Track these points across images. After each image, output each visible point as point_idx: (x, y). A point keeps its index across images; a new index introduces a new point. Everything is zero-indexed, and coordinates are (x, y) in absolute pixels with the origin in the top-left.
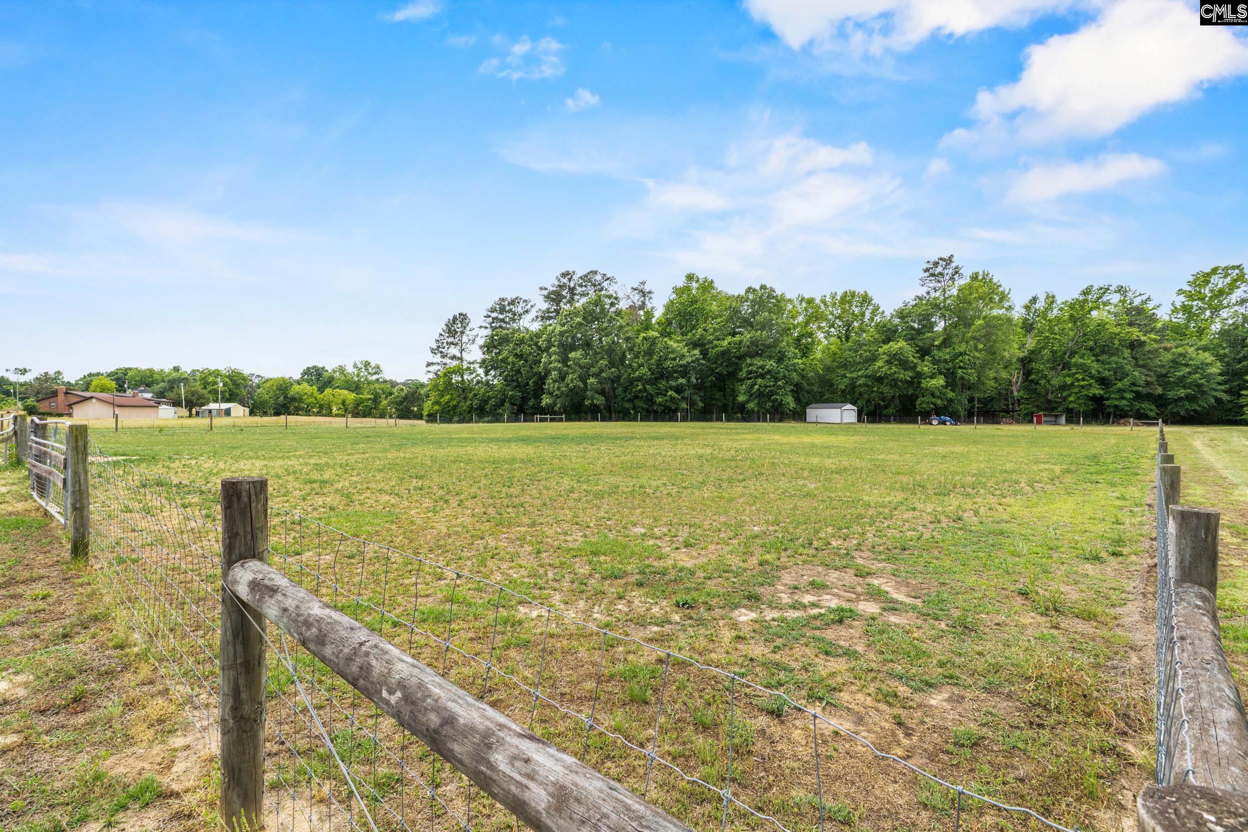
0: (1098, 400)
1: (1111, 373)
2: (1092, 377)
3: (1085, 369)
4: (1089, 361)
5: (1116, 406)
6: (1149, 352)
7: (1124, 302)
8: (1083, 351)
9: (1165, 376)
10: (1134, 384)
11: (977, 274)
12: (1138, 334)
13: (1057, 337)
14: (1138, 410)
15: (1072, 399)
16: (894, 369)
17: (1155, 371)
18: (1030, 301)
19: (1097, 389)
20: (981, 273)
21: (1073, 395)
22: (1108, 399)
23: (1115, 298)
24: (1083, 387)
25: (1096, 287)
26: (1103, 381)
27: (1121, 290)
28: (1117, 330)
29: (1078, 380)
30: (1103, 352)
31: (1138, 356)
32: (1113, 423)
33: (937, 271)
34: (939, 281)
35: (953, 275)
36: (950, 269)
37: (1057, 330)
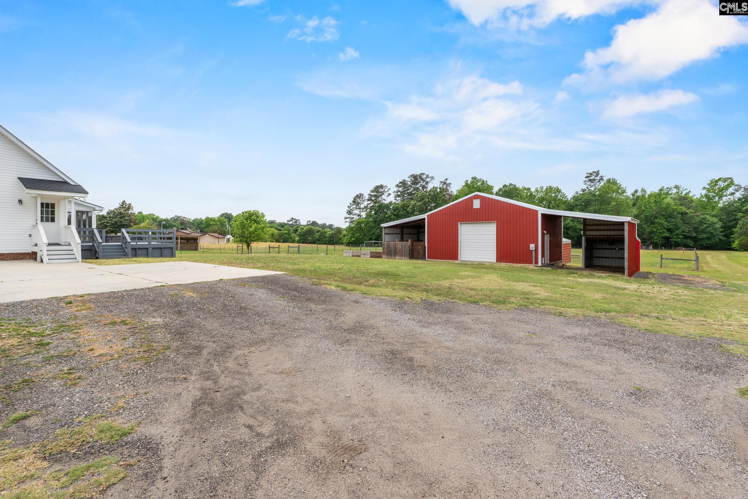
0: (667, 238)
1: (673, 226)
2: (665, 228)
3: (661, 224)
4: (663, 221)
5: (675, 241)
6: (690, 217)
7: (678, 193)
8: (660, 216)
9: (696, 228)
10: (683, 232)
11: (610, 179)
12: (685, 209)
13: (648, 210)
14: (685, 243)
15: (655, 238)
16: (575, 224)
17: (693, 226)
18: (634, 192)
19: (667, 234)
20: (612, 179)
21: (656, 236)
22: (671, 238)
23: (675, 191)
24: (661, 233)
25: (665, 188)
26: (669, 230)
27: (677, 187)
28: (675, 207)
29: (658, 229)
30: (670, 217)
31: (685, 219)
32: (674, 249)
33: (592, 178)
34: (593, 182)
35: (600, 180)
36: (598, 177)
37: (648, 207)
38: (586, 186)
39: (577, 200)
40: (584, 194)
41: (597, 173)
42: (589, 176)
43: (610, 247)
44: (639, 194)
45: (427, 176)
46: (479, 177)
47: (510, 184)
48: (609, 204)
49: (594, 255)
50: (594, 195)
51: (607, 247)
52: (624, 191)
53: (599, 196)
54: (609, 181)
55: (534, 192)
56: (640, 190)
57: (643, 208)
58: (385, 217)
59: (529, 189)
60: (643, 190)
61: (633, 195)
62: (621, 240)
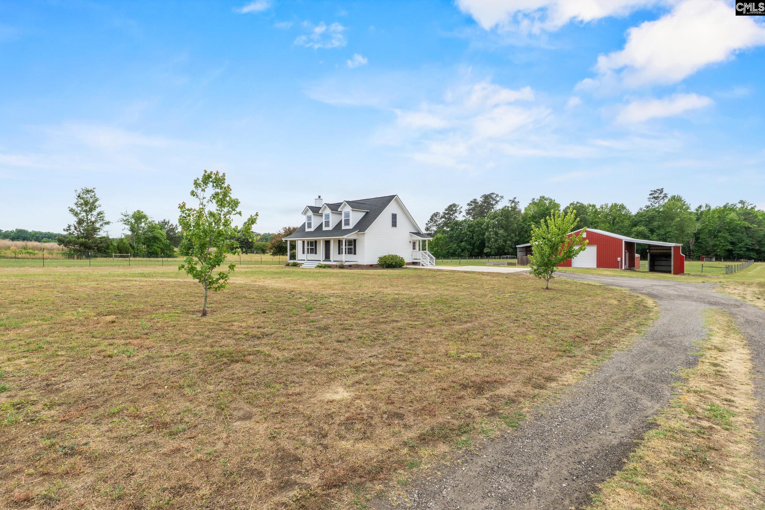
0: (730, 251)
1: (736, 240)
2: (728, 242)
3: (725, 238)
4: (726, 235)
5: (738, 254)
6: (753, 231)
7: (743, 208)
8: (724, 230)
9: (760, 241)
10: (746, 245)
11: (674, 196)
12: (749, 224)
13: (712, 224)
14: (748, 256)
15: (718, 251)
17: (756, 239)
18: (699, 208)
19: (730, 246)
20: (676, 196)
21: (719, 249)
22: (734, 251)
23: (740, 206)
24: (724, 246)
25: (730, 204)
26: (733, 243)
27: (742, 202)
28: (739, 222)
29: (722, 243)
30: (733, 231)
31: (748, 233)
33: (655, 196)
34: (657, 199)
35: (664, 197)
36: (662, 194)
37: (711, 221)
38: (650, 202)
39: (641, 217)
40: (648, 211)
41: (661, 191)
42: (653, 194)
43: (666, 259)
44: (703, 209)
45: (497, 195)
46: (546, 197)
47: (577, 203)
48: (673, 219)
49: (656, 264)
50: (659, 212)
51: (664, 259)
52: (688, 208)
53: (663, 212)
54: (673, 198)
55: (599, 209)
56: (704, 206)
57: (707, 223)
58: (461, 233)
59: (594, 206)
60: (707, 206)
61: (697, 210)
62: (670, 255)
